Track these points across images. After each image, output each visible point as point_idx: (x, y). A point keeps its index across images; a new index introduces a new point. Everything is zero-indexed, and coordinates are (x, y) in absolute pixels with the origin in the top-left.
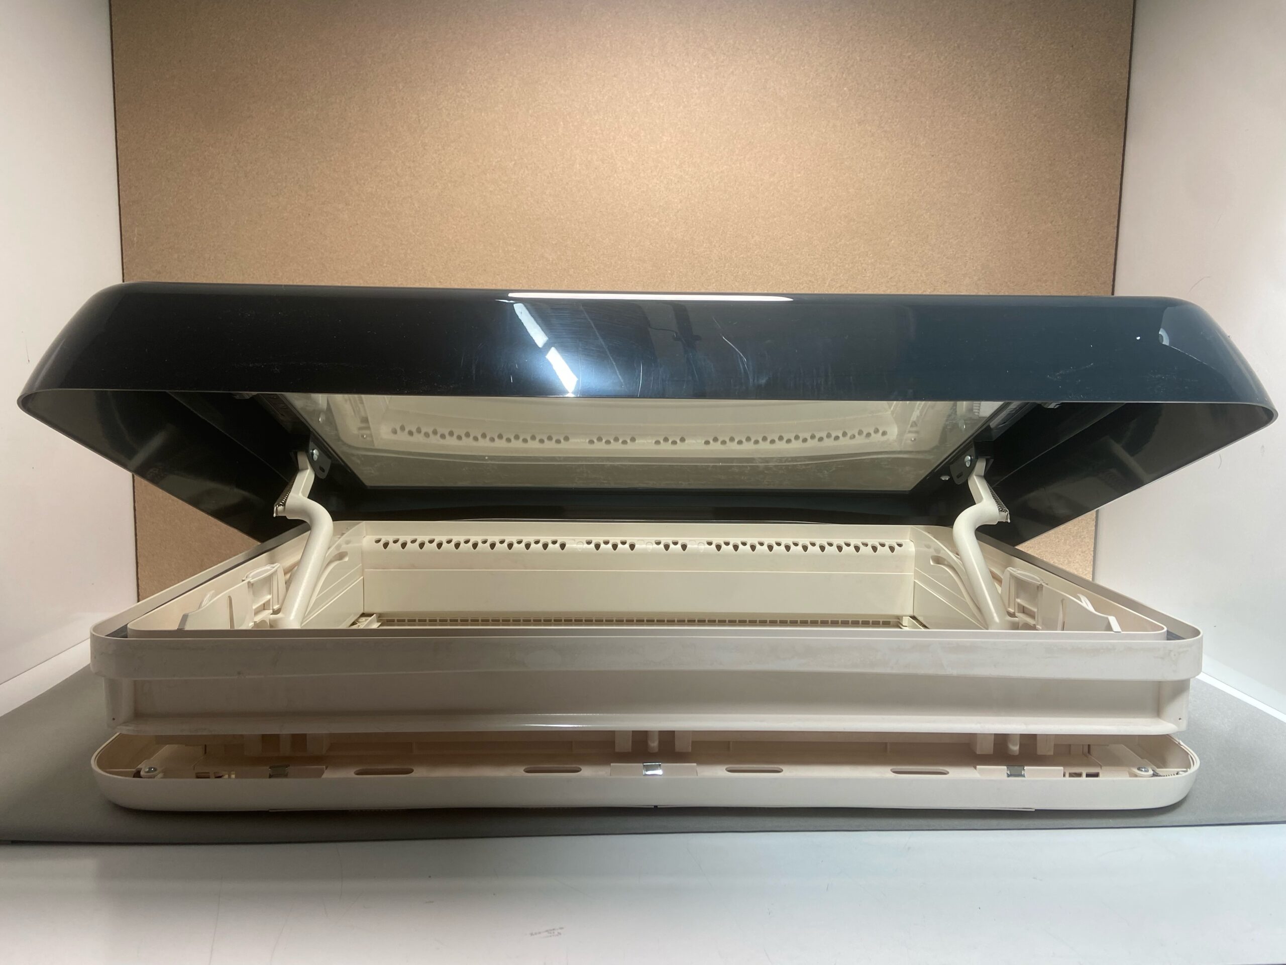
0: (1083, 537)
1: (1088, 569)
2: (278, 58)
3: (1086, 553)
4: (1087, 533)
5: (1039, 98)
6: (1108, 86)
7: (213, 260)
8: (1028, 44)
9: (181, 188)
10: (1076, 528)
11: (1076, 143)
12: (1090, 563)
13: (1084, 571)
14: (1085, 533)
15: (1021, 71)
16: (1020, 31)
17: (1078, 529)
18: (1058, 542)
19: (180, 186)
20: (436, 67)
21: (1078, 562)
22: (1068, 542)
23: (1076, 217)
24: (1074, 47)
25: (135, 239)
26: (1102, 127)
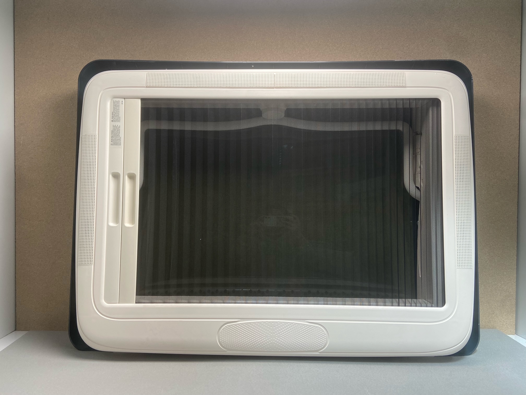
0: (510, 292)
1: (513, 309)
2: (93, 54)
3: (512, 300)
4: (512, 289)
5: (475, 65)
6: (510, 59)
7: (59, 151)
8: (468, 39)
9: (44, 117)
10: (506, 287)
11: (495, 87)
12: (514, 305)
13: (511, 310)
14: (511, 289)
15: (465, 52)
16: (463, 33)
17: (507, 287)
18: (497, 294)
19: (44, 116)
20: (171, 57)
21: (508, 305)
22: (502, 294)
23: (497, 124)
24: (492, 40)
25: (21, 142)
26: (508, 79)
